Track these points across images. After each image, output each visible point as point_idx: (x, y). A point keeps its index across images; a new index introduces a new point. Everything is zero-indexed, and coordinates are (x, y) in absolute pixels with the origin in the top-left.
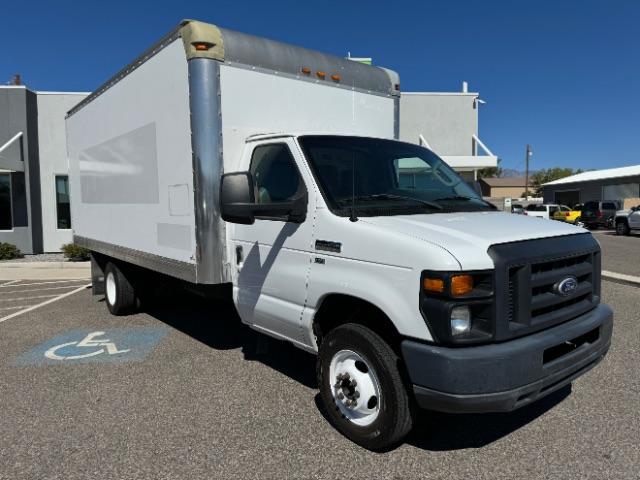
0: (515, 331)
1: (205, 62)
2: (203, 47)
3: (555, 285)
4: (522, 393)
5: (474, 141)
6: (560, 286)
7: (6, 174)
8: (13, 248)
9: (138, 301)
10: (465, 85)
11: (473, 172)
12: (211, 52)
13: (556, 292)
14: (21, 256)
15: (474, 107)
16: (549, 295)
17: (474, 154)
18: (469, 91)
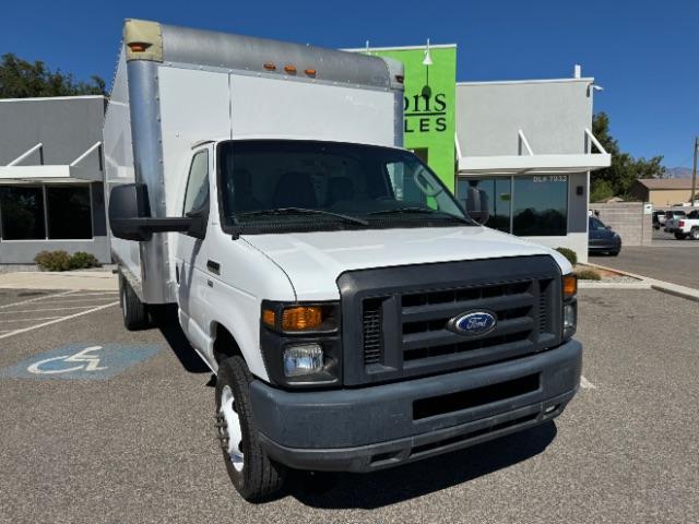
0: (374, 376)
1: (145, 64)
2: (138, 48)
3: (452, 320)
4: (377, 452)
5: (586, 135)
6: (458, 322)
7: (88, 184)
8: (92, 257)
9: (150, 316)
10: (578, 69)
11: (585, 173)
12: (148, 53)
13: (453, 328)
14: (100, 266)
15: (588, 95)
16: (443, 333)
17: (586, 152)
18: (582, 76)
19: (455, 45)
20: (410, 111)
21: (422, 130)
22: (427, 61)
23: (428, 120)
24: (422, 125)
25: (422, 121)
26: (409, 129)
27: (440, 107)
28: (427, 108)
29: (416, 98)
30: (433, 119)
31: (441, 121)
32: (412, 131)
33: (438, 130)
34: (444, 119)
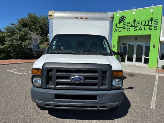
2: (50, 16)
19: (162, 5)
20: (146, 24)
21: (149, 30)
22: (152, 11)
23: (152, 27)
24: (149, 28)
25: (149, 27)
26: (145, 29)
27: (156, 23)
28: (152, 24)
29: (148, 21)
30: (153, 26)
31: (156, 27)
32: (146, 30)
33: (154, 29)
34: (157, 26)
